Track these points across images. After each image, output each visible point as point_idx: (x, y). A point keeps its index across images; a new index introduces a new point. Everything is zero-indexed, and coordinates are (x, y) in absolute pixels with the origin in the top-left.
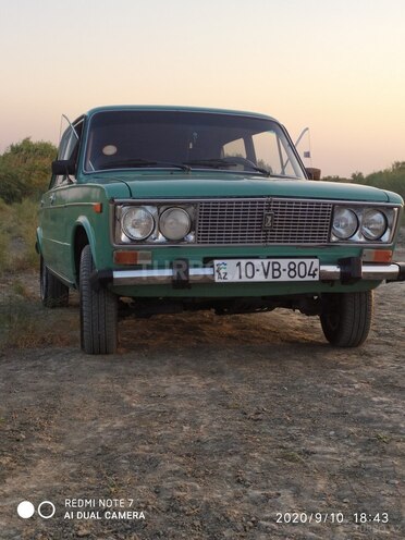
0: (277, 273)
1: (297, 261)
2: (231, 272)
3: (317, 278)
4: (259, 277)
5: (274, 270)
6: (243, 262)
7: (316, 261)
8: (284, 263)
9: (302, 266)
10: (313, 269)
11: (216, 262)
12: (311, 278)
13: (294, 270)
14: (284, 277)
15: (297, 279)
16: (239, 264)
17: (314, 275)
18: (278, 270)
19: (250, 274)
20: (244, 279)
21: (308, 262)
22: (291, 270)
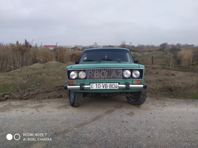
0: (106, 87)
1: (112, 84)
2: (94, 86)
3: (118, 88)
4: (102, 88)
5: (105, 86)
6: (98, 84)
7: (117, 84)
8: (108, 84)
9: (113, 85)
10: (117, 86)
11: (91, 84)
12: (116, 88)
13: (111, 86)
14: (108, 88)
15: (112, 88)
16: (96, 85)
17: (117, 87)
18: (107, 86)
19: (99, 87)
20: (98, 88)
21: (115, 84)
22: (110, 86)
